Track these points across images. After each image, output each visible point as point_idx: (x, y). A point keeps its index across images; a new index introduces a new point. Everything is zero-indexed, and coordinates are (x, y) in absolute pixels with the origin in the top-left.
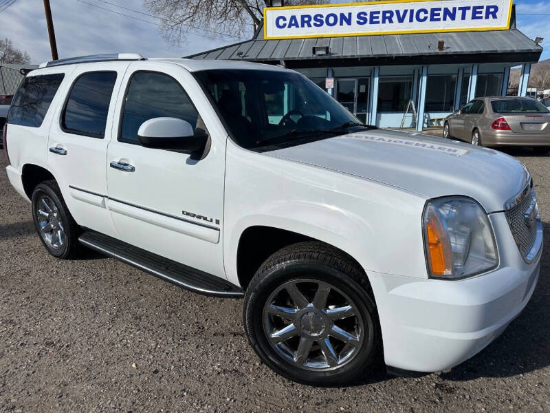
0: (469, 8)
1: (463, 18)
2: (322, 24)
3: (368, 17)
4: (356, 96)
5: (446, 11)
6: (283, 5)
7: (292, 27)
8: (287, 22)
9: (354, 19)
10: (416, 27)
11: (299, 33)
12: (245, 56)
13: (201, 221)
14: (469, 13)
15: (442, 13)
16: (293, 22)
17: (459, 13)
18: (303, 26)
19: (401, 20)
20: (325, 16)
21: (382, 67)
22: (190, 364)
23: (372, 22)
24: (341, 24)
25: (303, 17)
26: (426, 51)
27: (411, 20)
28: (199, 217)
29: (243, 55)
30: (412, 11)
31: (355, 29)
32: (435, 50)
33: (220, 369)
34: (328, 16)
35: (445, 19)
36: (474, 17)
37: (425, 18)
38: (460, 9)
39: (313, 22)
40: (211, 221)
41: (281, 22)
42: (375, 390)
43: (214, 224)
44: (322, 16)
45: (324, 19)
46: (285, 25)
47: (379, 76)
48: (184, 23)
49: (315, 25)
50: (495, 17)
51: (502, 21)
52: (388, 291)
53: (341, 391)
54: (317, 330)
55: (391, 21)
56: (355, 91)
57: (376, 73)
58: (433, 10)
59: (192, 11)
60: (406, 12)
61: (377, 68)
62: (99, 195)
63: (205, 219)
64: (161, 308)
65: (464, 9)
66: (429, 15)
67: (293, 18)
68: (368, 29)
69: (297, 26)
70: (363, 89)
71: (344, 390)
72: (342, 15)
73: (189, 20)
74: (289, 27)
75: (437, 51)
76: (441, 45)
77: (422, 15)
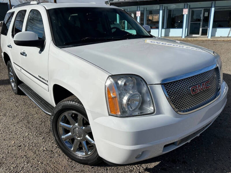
4: (202, 18)
13: (43, 81)
21: (217, 2)
22: (35, 145)
28: (43, 79)
33: (45, 149)
40: (46, 80)
42: (107, 170)
43: (46, 82)
47: (215, 7)
53: (91, 167)
54: (80, 136)
56: (202, 16)
57: (213, 5)
61: (214, 2)
62: (20, 67)
63: (44, 79)
64: (41, 120)
70: (206, 14)
71: (92, 168)
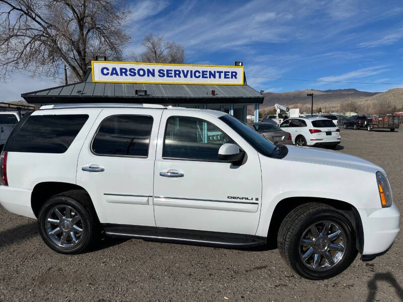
0: (222, 72)
1: (220, 77)
2: (135, 75)
3: (165, 73)
5: (210, 73)
6: (105, 60)
7: (114, 75)
8: (110, 72)
9: (157, 73)
10: (194, 81)
11: (119, 79)
12: (82, 94)
13: (244, 201)
14: (223, 75)
15: (208, 73)
16: (114, 72)
17: (217, 75)
18: (121, 75)
19: (186, 76)
20: (137, 70)
23: (168, 76)
24: (148, 76)
25: (121, 69)
26: (205, 96)
27: (191, 77)
28: (242, 198)
29: (81, 93)
30: (191, 71)
31: (157, 79)
32: (211, 96)
34: (139, 70)
35: (210, 77)
36: (225, 77)
37: (199, 76)
38: (218, 72)
39: (128, 73)
40: (252, 199)
41: (105, 71)
43: (254, 201)
44: (134, 70)
45: (136, 72)
46: (108, 74)
48: (10, 64)
49: (130, 75)
50: (236, 78)
51: (239, 81)
52: (368, 216)
55: (180, 77)
58: (203, 72)
59: (16, 56)
60: (188, 71)
63: (247, 199)
65: (220, 73)
66: (201, 74)
67: (114, 69)
68: (166, 80)
69: (117, 75)
72: (148, 70)
73: (13, 62)
74: (112, 75)
75: (212, 96)
76: (213, 92)
77: (197, 74)
